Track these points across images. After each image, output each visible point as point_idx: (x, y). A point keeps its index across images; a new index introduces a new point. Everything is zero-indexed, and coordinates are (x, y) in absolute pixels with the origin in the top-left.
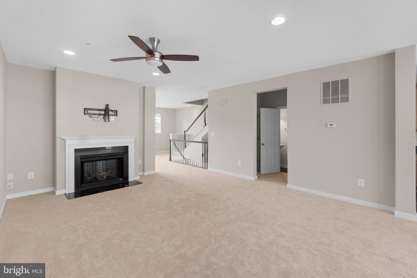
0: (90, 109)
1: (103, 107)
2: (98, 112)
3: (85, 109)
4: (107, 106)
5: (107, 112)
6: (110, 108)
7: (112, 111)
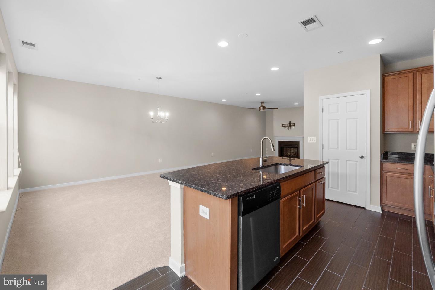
0: (284, 124)
1: (288, 122)
2: (287, 125)
3: (282, 124)
4: (290, 122)
5: (290, 125)
6: (292, 122)
7: (292, 124)
